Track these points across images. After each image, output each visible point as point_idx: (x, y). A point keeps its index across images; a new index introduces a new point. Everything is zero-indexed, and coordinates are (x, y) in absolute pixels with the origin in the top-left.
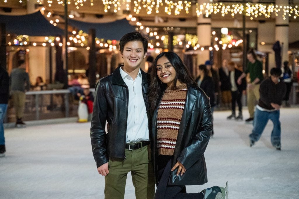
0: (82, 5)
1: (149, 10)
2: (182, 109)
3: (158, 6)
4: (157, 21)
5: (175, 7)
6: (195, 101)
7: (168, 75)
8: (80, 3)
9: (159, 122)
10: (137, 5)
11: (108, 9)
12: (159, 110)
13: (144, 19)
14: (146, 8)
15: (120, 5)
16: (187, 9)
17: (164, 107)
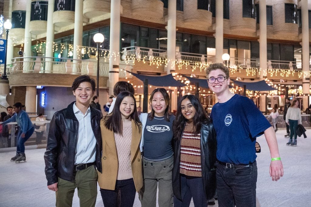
0: (235, 72)
1: (271, 75)
2: (199, 139)
3: (276, 72)
4: (281, 82)
5: (286, 73)
6: (208, 134)
7: (190, 113)
8: (234, 71)
9: (181, 148)
10: (265, 72)
11: (248, 74)
12: (182, 139)
13: (275, 80)
14: (270, 73)
15: (255, 72)
16: (293, 74)
17: (187, 137)
